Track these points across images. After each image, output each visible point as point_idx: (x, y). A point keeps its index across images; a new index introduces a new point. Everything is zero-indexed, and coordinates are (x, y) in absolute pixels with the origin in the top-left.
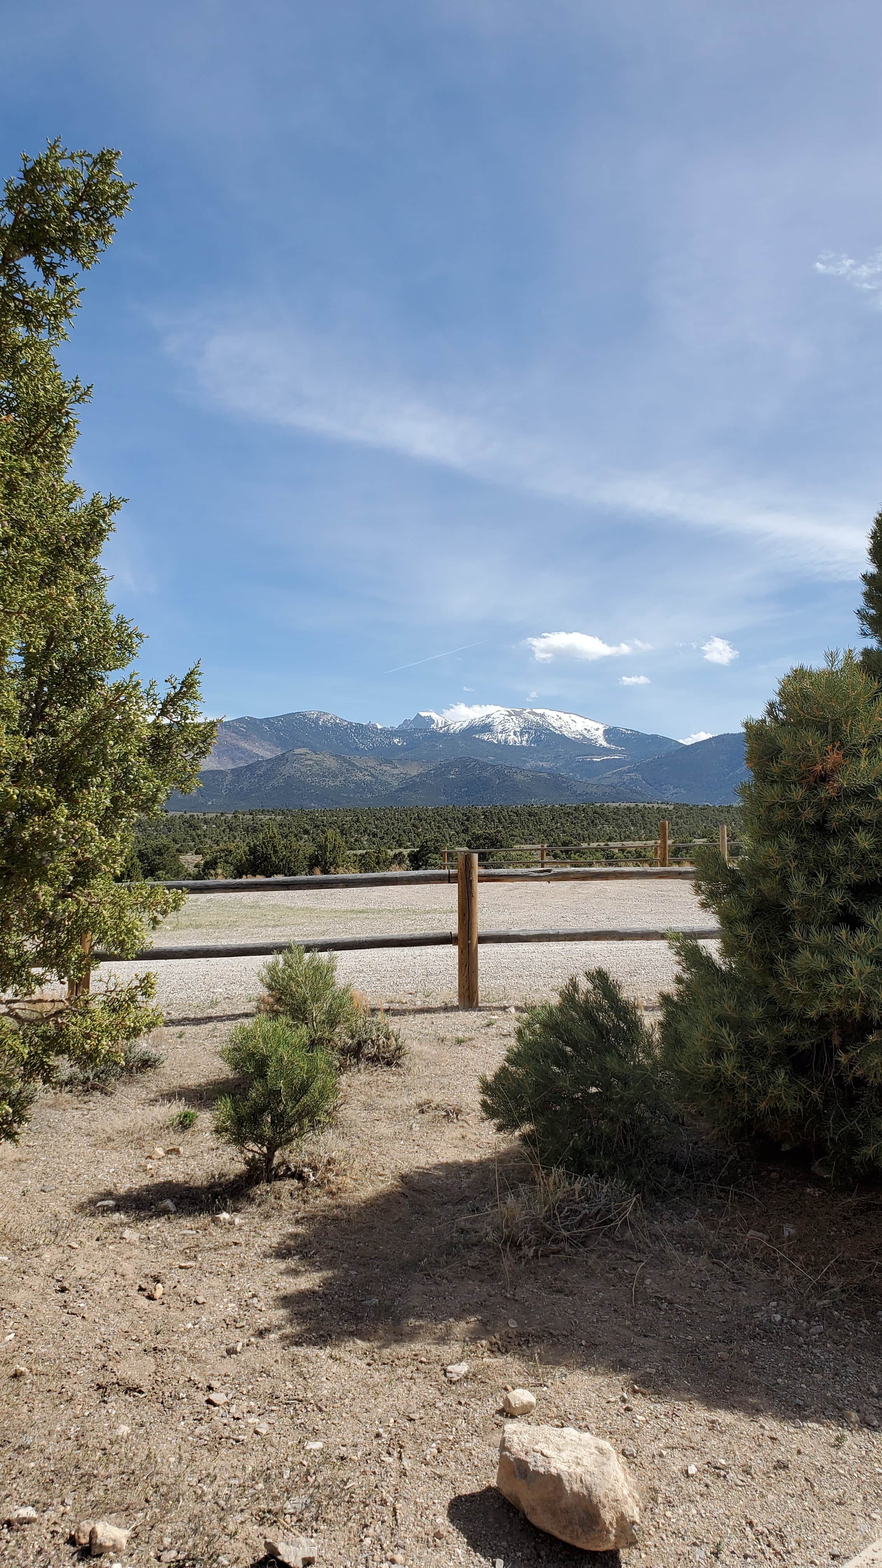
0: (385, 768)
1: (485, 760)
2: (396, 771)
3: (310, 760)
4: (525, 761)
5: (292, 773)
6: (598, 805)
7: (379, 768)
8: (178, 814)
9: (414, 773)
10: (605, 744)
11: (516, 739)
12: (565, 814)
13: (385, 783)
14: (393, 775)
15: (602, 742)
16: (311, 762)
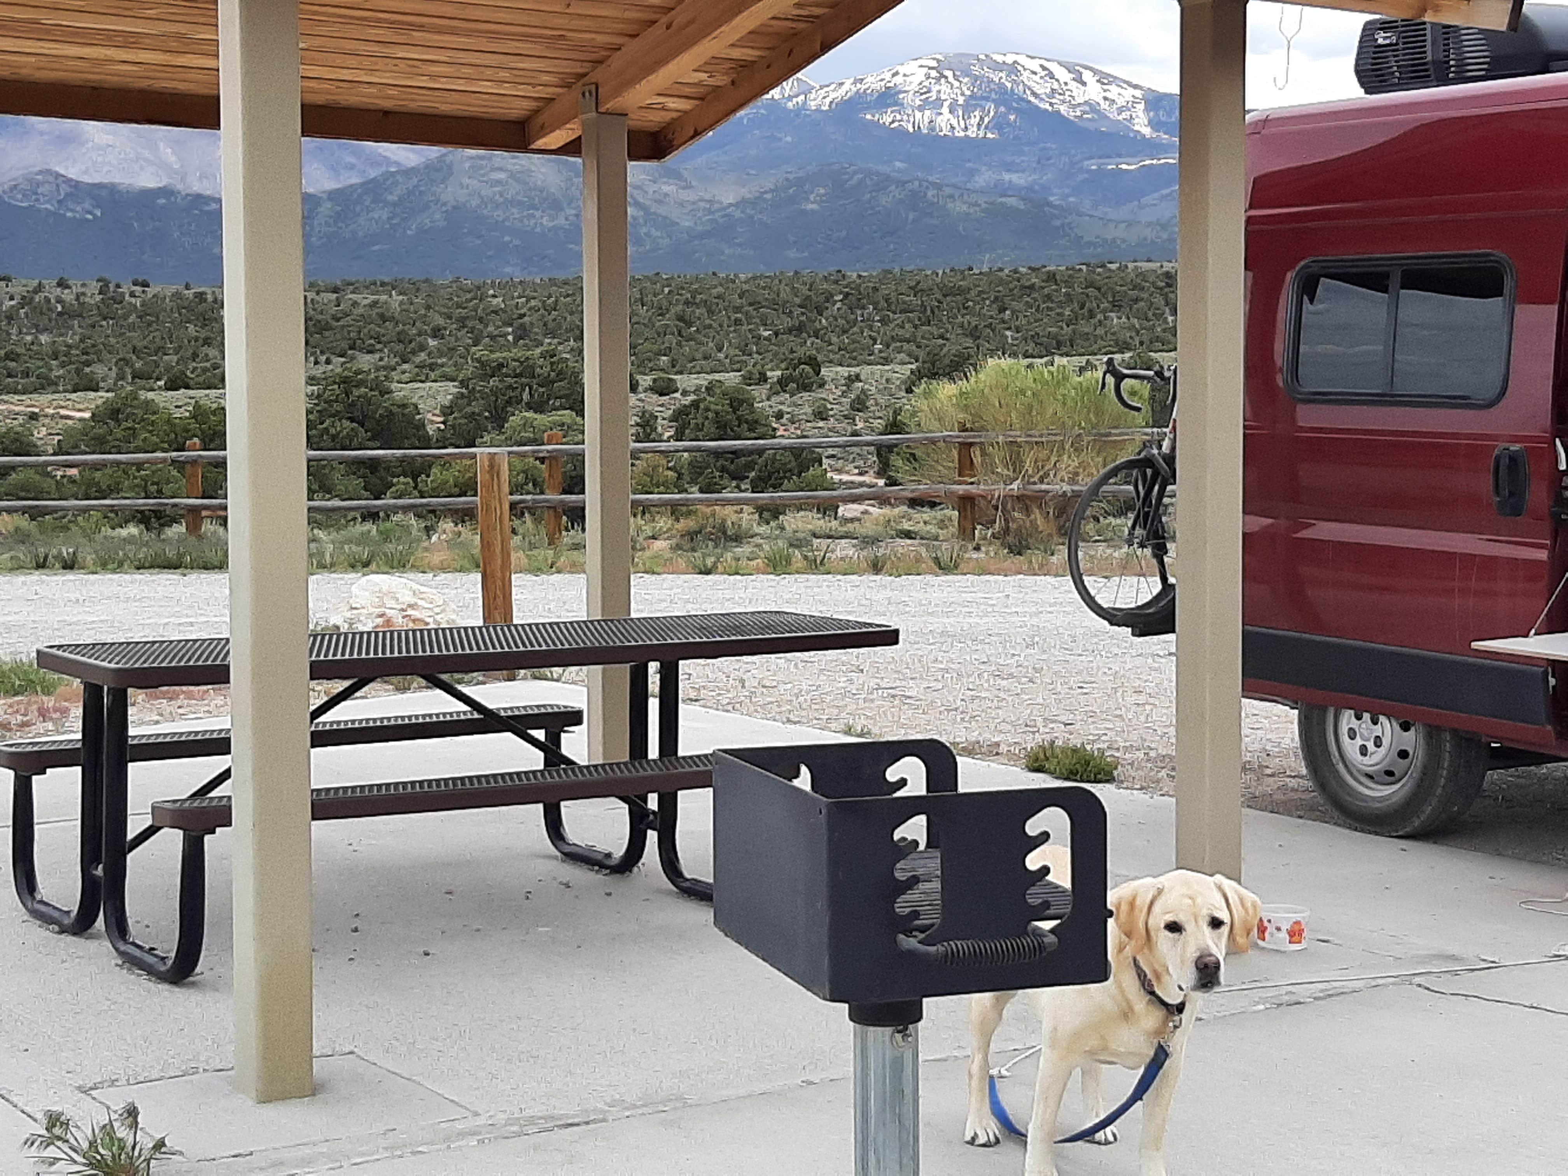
0: (666, 188)
1: (885, 169)
2: (688, 196)
3: (500, 169)
4: (972, 173)
5: (462, 199)
6: (1113, 267)
7: (651, 188)
8: (170, 290)
9: (729, 198)
10: (1147, 131)
11: (954, 122)
12: (1023, 287)
13: (667, 224)
14: (682, 204)
15: (1142, 125)
16: (502, 176)
